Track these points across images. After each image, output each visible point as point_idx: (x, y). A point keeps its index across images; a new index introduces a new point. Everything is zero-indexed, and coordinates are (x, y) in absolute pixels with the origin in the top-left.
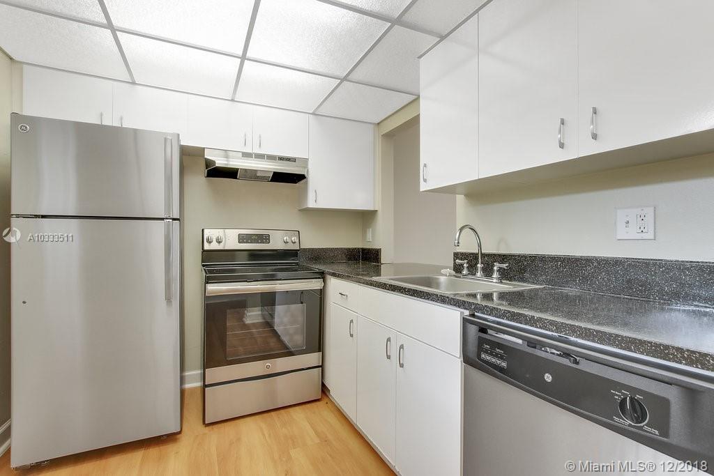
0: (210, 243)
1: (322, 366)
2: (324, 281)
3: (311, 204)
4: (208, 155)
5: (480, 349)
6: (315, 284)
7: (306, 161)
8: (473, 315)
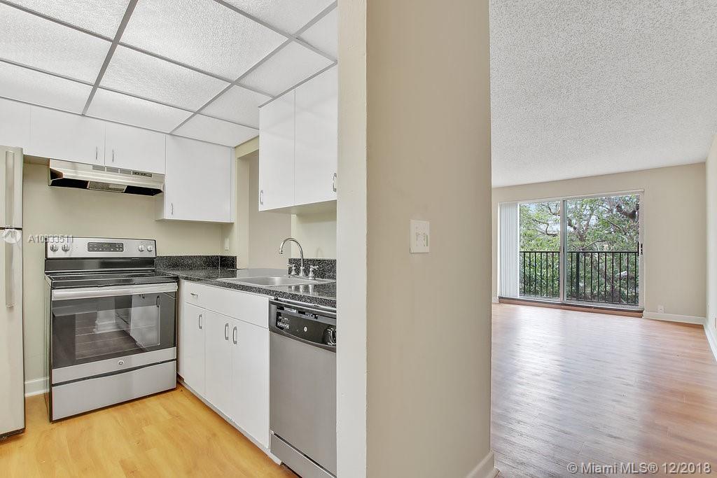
0: (55, 251)
1: (177, 360)
2: (179, 285)
3: (167, 215)
4: (53, 166)
5: (278, 320)
6: (171, 287)
7: (162, 176)
8: (277, 300)
